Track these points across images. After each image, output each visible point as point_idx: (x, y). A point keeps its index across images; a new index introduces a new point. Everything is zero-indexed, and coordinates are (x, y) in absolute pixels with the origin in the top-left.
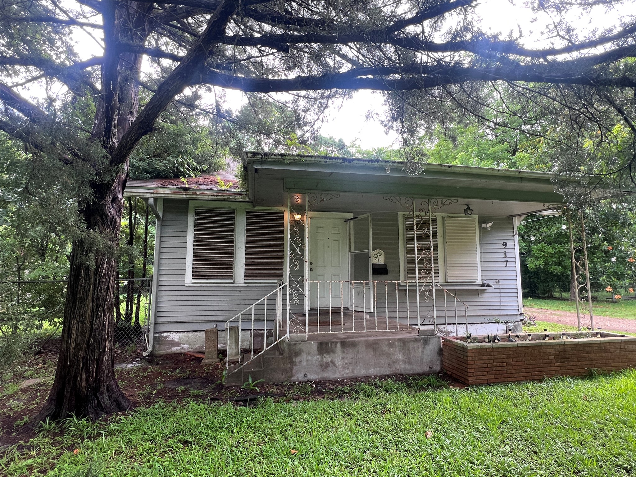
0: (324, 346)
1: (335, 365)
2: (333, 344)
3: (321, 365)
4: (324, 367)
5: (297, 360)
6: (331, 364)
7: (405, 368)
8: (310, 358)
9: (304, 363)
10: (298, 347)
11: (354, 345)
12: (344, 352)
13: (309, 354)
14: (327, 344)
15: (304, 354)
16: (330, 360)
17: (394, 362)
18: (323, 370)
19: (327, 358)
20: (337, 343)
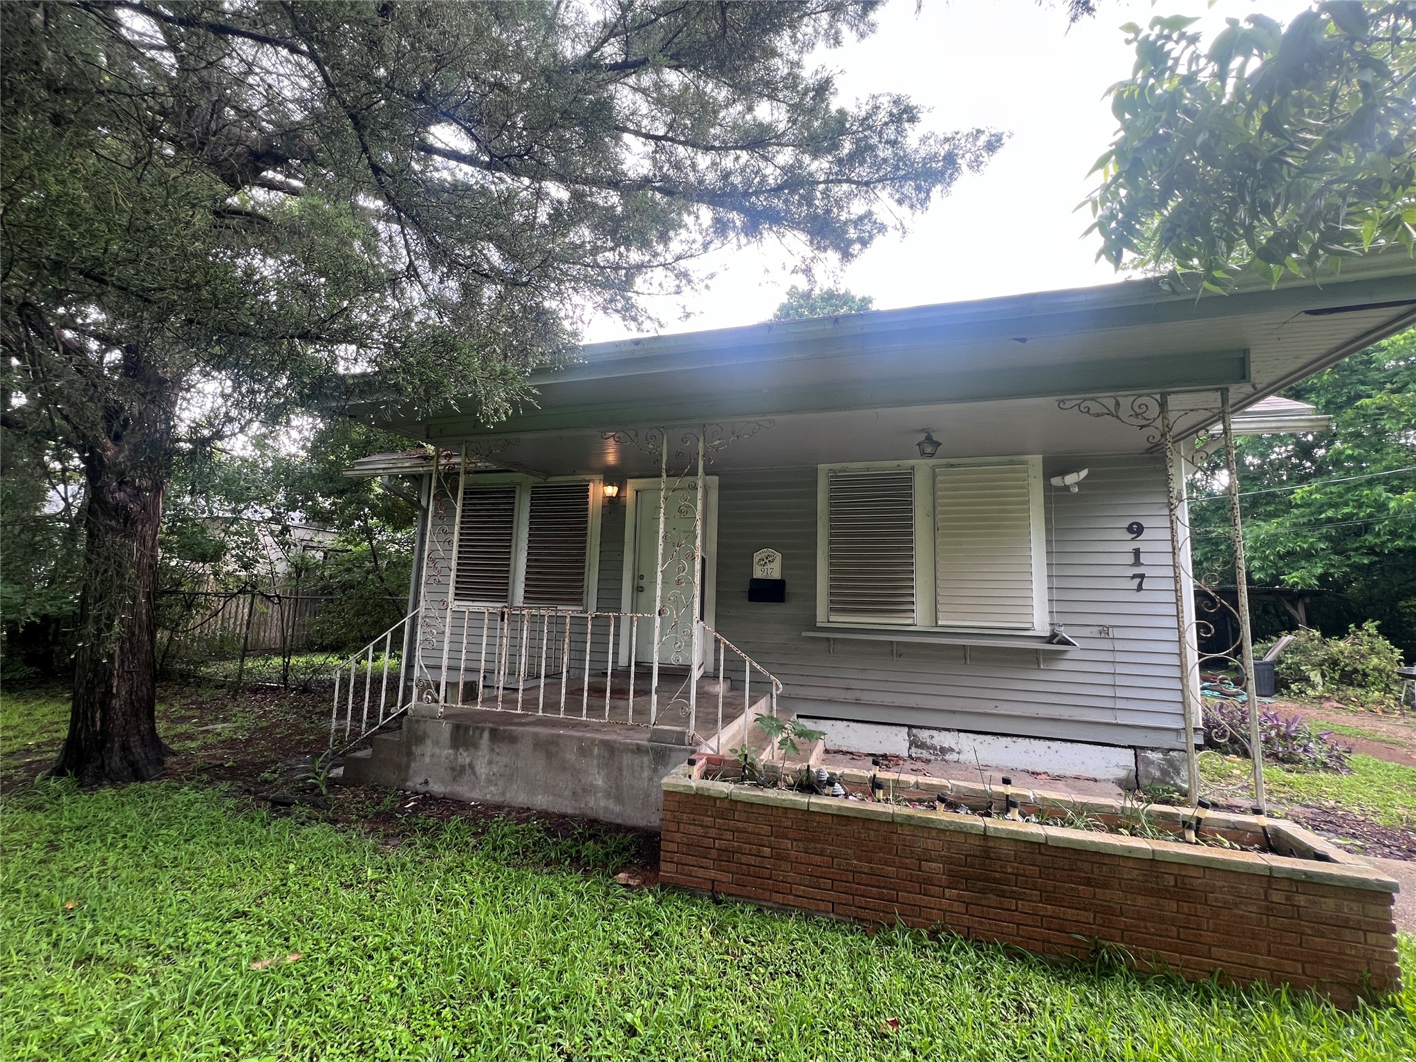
0: (461, 732)
1: (474, 773)
2: (478, 732)
3: (453, 769)
4: (458, 772)
5: (418, 751)
6: (468, 771)
7: (606, 808)
8: (437, 751)
9: (427, 760)
10: (422, 726)
11: (512, 739)
12: (492, 750)
13: (436, 743)
14: (467, 728)
15: (429, 742)
16: (468, 760)
17: (584, 790)
18: (454, 779)
19: (464, 758)
20: (483, 730)
